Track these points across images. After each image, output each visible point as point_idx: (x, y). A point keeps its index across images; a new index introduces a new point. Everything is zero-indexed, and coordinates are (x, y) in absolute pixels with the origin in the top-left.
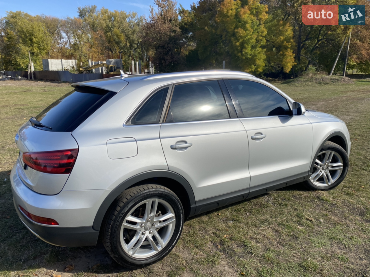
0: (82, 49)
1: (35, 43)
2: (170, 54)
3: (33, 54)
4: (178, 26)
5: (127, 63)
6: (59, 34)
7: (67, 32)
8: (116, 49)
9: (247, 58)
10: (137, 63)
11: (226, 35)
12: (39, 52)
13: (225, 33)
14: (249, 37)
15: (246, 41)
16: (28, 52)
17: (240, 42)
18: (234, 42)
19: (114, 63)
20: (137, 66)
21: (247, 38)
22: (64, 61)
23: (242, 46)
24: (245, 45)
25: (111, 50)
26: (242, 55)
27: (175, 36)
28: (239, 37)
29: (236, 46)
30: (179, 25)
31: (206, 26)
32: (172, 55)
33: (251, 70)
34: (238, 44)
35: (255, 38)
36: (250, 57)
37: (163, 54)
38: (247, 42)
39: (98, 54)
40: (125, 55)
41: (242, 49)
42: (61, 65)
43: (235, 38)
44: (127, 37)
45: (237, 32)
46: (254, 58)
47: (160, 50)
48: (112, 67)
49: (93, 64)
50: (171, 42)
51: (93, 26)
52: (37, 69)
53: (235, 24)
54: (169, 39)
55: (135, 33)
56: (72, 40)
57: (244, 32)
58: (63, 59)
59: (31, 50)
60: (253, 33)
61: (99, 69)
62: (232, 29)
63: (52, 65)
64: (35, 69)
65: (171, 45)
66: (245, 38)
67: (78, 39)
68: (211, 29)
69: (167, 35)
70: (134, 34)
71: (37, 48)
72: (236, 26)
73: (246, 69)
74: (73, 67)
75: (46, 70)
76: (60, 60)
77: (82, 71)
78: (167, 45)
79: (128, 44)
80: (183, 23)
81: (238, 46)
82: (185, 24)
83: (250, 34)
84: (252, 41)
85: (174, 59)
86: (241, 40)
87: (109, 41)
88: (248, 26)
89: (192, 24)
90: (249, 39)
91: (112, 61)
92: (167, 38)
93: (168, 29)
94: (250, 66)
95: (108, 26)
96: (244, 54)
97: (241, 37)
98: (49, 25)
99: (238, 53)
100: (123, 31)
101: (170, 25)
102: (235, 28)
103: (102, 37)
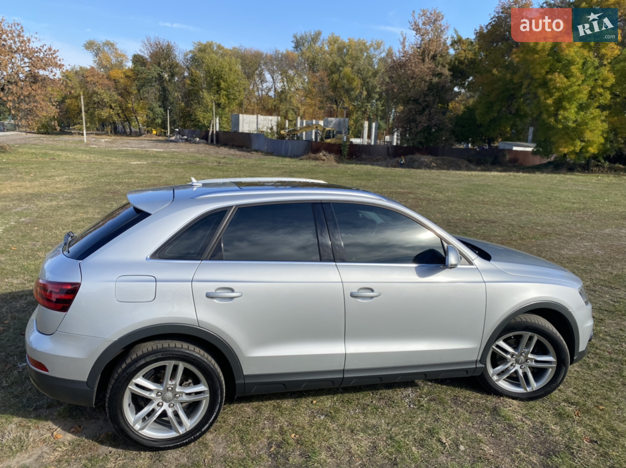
0: (292, 99)
1: (223, 89)
2: (427, 112)
3: (218, 105)
4: (447, 66)
5: (359, 124)
6: (261, 75)
7: (272, 73)
8: (344, 102)
9: (566, 128)
10: (374, 125)
11: (529, 85)
12: (227, 102)
13: (526, 82)
14: (575, 88)
15: (567, 95)
16: (212, 103)
17: (554, 97)
18: (543, 98)
19: (335, 124)
20: (373, 130)
21: (570, 90)
22: (261, 117)
23: (559, 104)
24: (566, 104)
25: (336, 101)
26: (557, 121)
27: (438, 83)
28: (553, 88)
29: (546, 105)
30: (450, 65)
31: (495, 66)
32: (430, 114)
33: (572, 148)
34: (550, 101)
35: (585, 92)
36: (574, 125)
37: (414, 113)
38: (569, 98)
39: (314, 108)
40: (357, 111)
41: (557, 110)
42: (256, 124)
43: (546, 90)
44: (364, 81)
45: (551, 80)
46: (582, 127)
47: (411, 106)
48: (330, 130)
49: (304, 125)
50: (431, 94)
51: (313, 63)
52: (224, 128)
53: (548, 65)
54: (429, 89)
55: (378, 75)
56: (279, 85)
57: (565, 80)
58: (259, 115)
59: (217, 100)
60: (583, 81)
61: (312, 132)
62: (541, 73)
63: (243, 123)
64: (220, 127)
65: (430, 99)
66: (567, 90)
67: (287, 83)
68: (504, 73)
69: (425, 81)
70: (375, 77)
71: (225, 97)
72: (550, 69)
73: (561, 147)
74: (271, 129)
75: (235, 130)
76: (255, 116)
77: (283, 134)
78: (424, 98)
79: (365, 93)
80: (457, 62)
81: (551, 106)
82: (461, 62)
83: (577, 84)
84: (580, 96)
85: (433, 121)
86: (557, 94)
87: (335, 88)
88: (574, 69)
89: (472, 62)
90: (573, 93)
91: (332, 122)
92: (424, 86)
93: (429, 70)
94: (571, 142)
95: (334, 64)
96: (560, 120)
97: (558, 89)
98: (247, 62)
99: (549, 117)
100: (359, 71)
101: (432, 65)
102: (547, 73)
103: (323, 81)
